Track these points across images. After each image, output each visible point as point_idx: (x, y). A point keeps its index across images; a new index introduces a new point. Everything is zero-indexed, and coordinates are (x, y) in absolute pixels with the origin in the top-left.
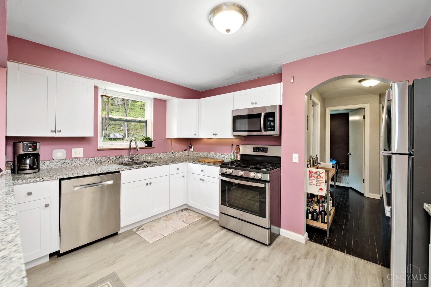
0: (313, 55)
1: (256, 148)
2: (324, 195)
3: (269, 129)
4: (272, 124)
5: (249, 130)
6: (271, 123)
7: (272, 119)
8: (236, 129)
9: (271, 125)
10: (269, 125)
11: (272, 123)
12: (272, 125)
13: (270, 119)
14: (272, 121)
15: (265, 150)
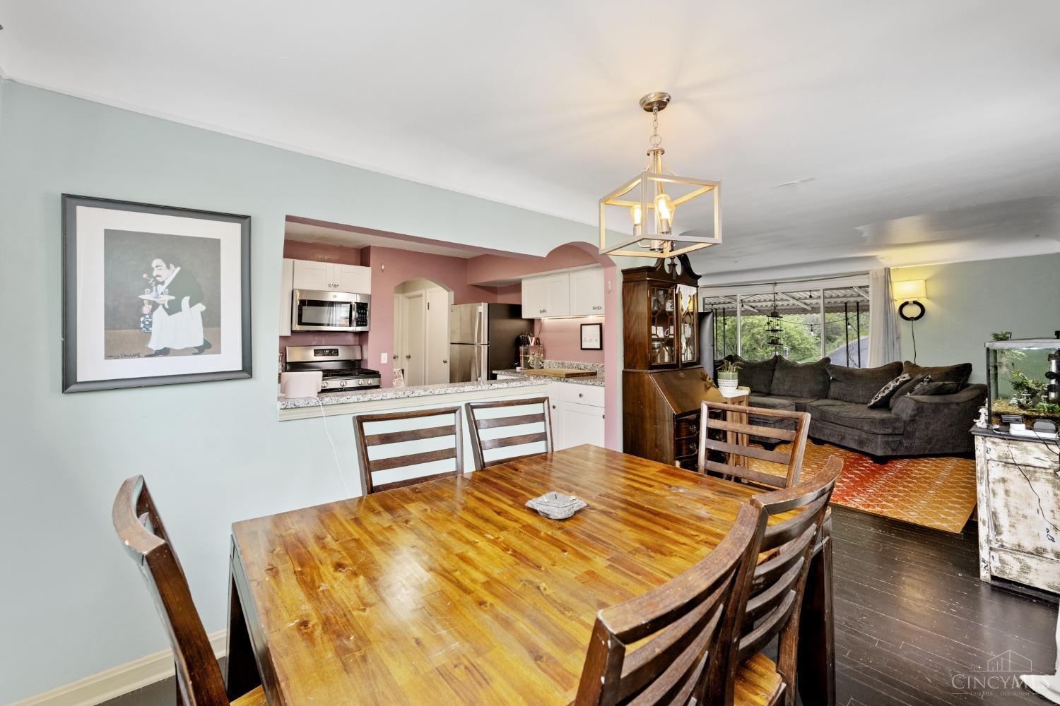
0: (403, 249)
3: (360, 323)
8: (304, 321)
14: (363, 314)
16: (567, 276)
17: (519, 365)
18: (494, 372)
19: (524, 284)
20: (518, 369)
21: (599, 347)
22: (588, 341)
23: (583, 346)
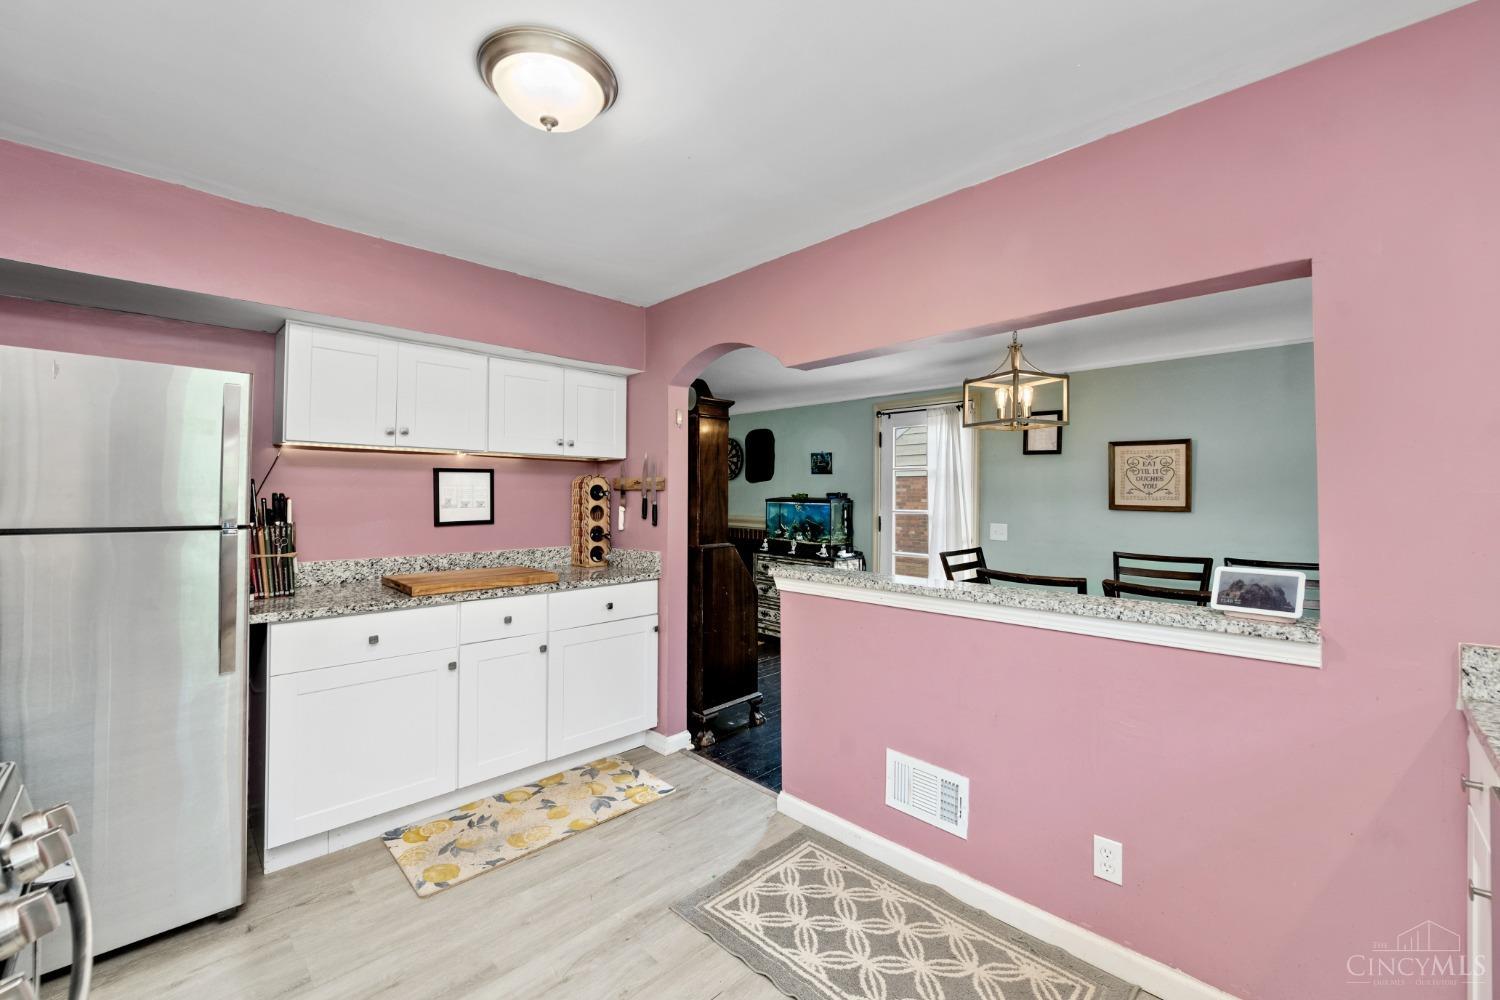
18: (257, 619)
21: (488, 516)
22: (456, 507)
23: (442, 519)
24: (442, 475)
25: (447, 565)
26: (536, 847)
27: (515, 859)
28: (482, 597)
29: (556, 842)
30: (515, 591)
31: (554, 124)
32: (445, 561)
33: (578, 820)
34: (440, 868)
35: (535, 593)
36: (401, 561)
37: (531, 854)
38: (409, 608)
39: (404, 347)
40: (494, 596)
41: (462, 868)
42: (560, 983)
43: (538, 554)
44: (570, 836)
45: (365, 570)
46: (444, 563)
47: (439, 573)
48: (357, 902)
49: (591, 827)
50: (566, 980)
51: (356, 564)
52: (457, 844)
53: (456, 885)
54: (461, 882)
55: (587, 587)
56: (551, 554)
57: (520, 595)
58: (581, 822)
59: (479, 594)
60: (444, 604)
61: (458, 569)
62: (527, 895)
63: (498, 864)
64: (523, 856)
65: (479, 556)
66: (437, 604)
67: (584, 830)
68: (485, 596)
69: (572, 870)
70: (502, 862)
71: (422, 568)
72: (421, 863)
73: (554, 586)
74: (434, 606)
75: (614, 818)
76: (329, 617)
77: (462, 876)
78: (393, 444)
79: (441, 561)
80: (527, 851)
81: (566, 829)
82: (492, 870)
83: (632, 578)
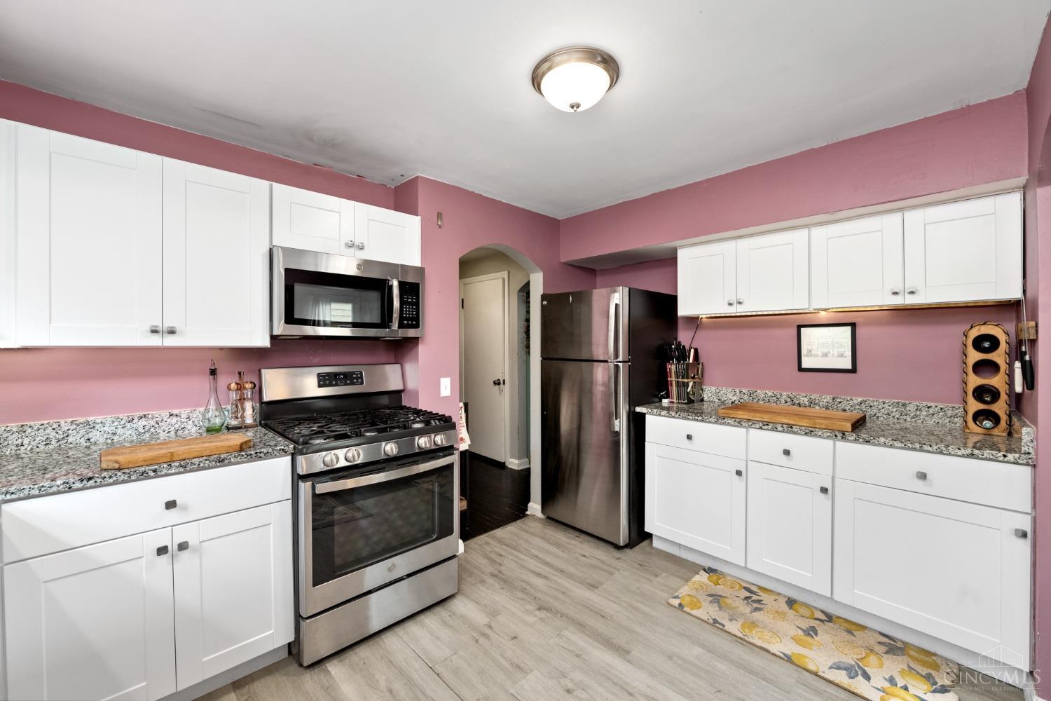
0: (470, 189)
1: (328, 374)
2: (467, 448)
3: (405, 322)
4: (412, 311)
5: (358, 321)
6: (409, 308)
7: (412, 299)
8: (297, 316)
9: (409, 314)
10: (406, 314)
11: (412, 308)
12: (412, 314)
13: (408, 299)
14: (412, 303)
15: (357, 378)
16: (804, 232)
17: (668, 397)
18: (638, 409)
19: (682, 255)
20: (665, 402)
21: (849, 367)
22: (817, 356)
23: (804, 365)
24: (803, 330)
25: (807, 403)
26: (751, 640)
27: (730, 633)
28: (763, 427)
29: (768, 651)
30: (794, 430)
31: (578, 106)
32: (806, 399)
33: (805, 657)
34: (695, 600)
35: (815, 436)
36: (770, 394)
37: (742, 641)
38: (710, 422)
39: (741, 242)
40: (774, 429)
41: (701, 610)
42: (627, 691)
43: (911, 408)
44: (783, 659)
45: (746, 397)
46: (805, 401)
47: (801, 409)
48: (651, 581)
49: (807, 670)
50: (630, 694)
51: (741, 392)
52: (721, 600)
53: (686, 612)
54: (689, 614)
55: (885, 445)
56: (931, 411)
57: (799, 434)
58: (806, 660)
59: (761, 425)
60: (733, 426)
61: (817, 408)
62: (698, 650)
63: (718, 625)
64: (736, 636)
65: (839, 400)
66: (729, 424)
67: (796, 665)
68: (766, 427)
69: (742, 672)
70: (721, 627)
71: (786, 402)
72: (695, 591)
73: (839, 435)
74: (726, 425)
75: (837, 685)
76: (668, 417)
77: (694, 612)
78: (735, 311)
79: (802, 399)
80: (742, 636)
81: (789, 653)
82: (710, 624)
83: (969, 451)
